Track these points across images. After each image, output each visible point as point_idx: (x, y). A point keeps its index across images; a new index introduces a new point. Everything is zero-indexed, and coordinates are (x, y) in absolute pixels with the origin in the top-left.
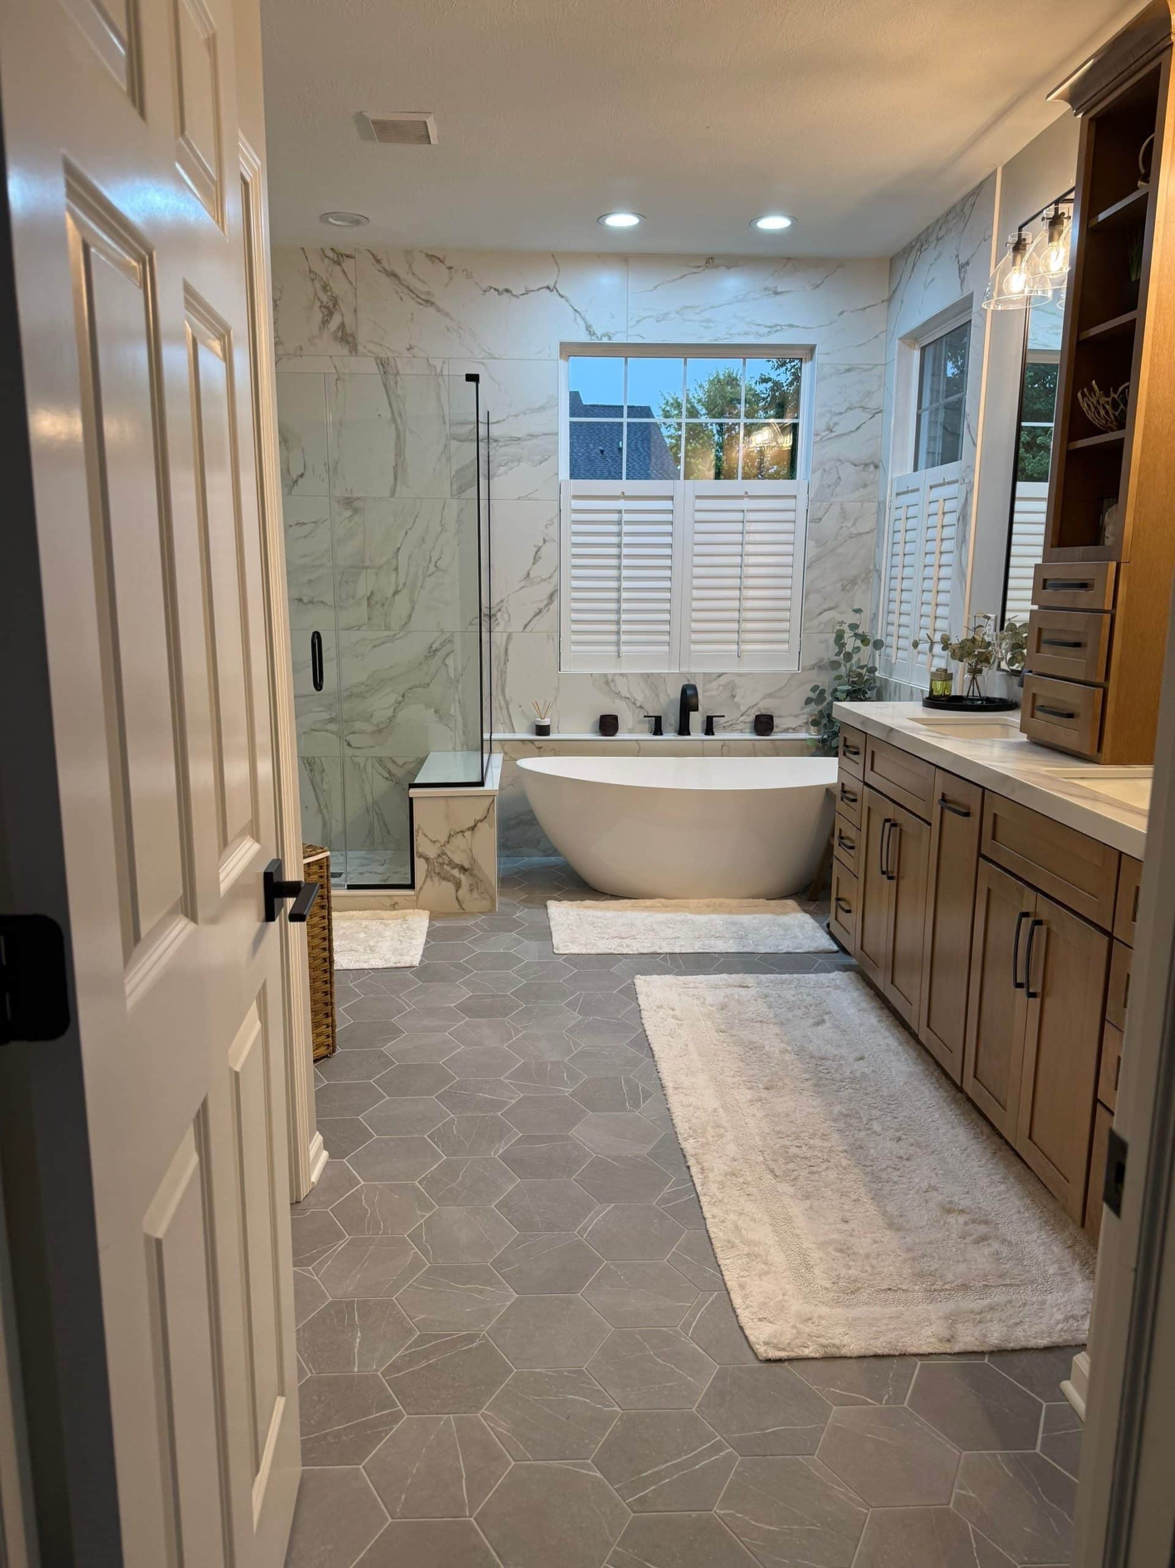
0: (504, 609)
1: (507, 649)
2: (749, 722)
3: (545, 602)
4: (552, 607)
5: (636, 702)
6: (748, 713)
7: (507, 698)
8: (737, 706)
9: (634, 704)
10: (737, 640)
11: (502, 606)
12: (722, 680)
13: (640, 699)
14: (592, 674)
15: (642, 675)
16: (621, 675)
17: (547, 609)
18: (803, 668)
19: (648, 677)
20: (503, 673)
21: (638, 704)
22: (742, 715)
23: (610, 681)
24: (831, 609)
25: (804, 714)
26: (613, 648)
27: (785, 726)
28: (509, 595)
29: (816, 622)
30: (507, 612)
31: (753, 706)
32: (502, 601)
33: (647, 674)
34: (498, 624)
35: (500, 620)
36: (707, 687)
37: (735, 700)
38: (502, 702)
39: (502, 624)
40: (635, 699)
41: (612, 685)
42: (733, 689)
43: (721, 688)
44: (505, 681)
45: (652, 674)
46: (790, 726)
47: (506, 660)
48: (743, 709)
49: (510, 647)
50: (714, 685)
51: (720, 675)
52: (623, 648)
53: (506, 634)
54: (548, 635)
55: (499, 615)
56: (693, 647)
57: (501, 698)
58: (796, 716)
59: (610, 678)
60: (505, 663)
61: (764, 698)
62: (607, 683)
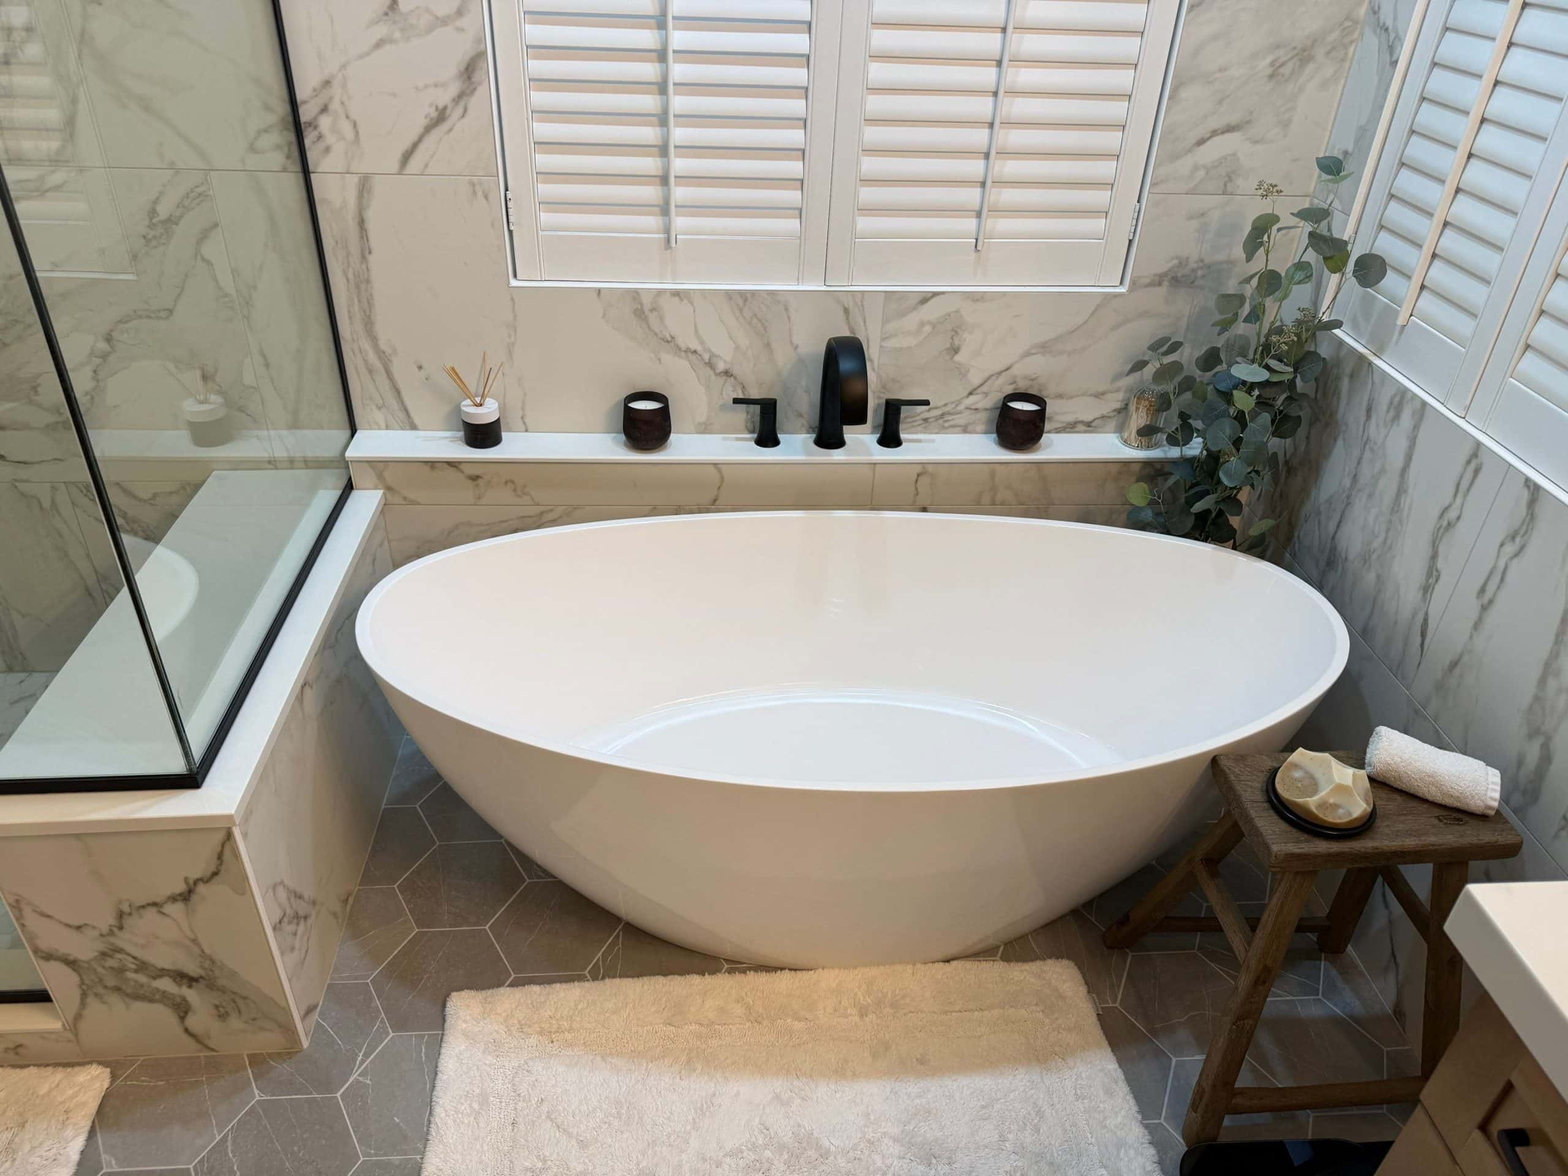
0: (335, 106)
1: (362, 223)
2: (986, 409)
3: (454, 89)
4: (474, 102)
5: (714, 360)
6: (984, 388)
7: (383, 345)
8: (962, 372)
9: (710, 364)
10: (977, 208)
11: (331, 98)
12: (931, 312)
13: (725, 353)
14: (599, 291)
15: (729, 295)
16: (676, 294)
17: (459, 110)
18: (1133, 283)
19: (746, 300)
20: (362, 283)
21: (721, 366)
22: (971, 394)
23: (647, 308)
24: (1230, 129)
25: (1118, 390)
26: (652, 221)
27: (1070, 418)
28: (344, 66)
29: (1184, 165)
30: (347, 117)
31: (1000, 373)
32: (327, 83)
33: (742, 294)
34: (327, 150)
35: (330, 139)
36: (891, 327)
37: (957, 358)
38: (372, 357)
39: (338, 148)
40: (713, 355)
41: (653, 318)
42: (955, 332)
43: (928, 329)
44: (370, 304)
45: (754, 293)
46: (1081, 419)
47: (365, 253)
48: (975, 378)
49: (370, 215)
50: (911, 321)
51: (925, 299)
52: (680, 222)
53: (353, 181)
54: (473, 185)
55: (324, 122)
56: (864, 223)
57: (366, 345)
58: (1099, 395)
59: (647, 301)
60: (364, 258)
61: (1027, 354)
62: (640, 314)
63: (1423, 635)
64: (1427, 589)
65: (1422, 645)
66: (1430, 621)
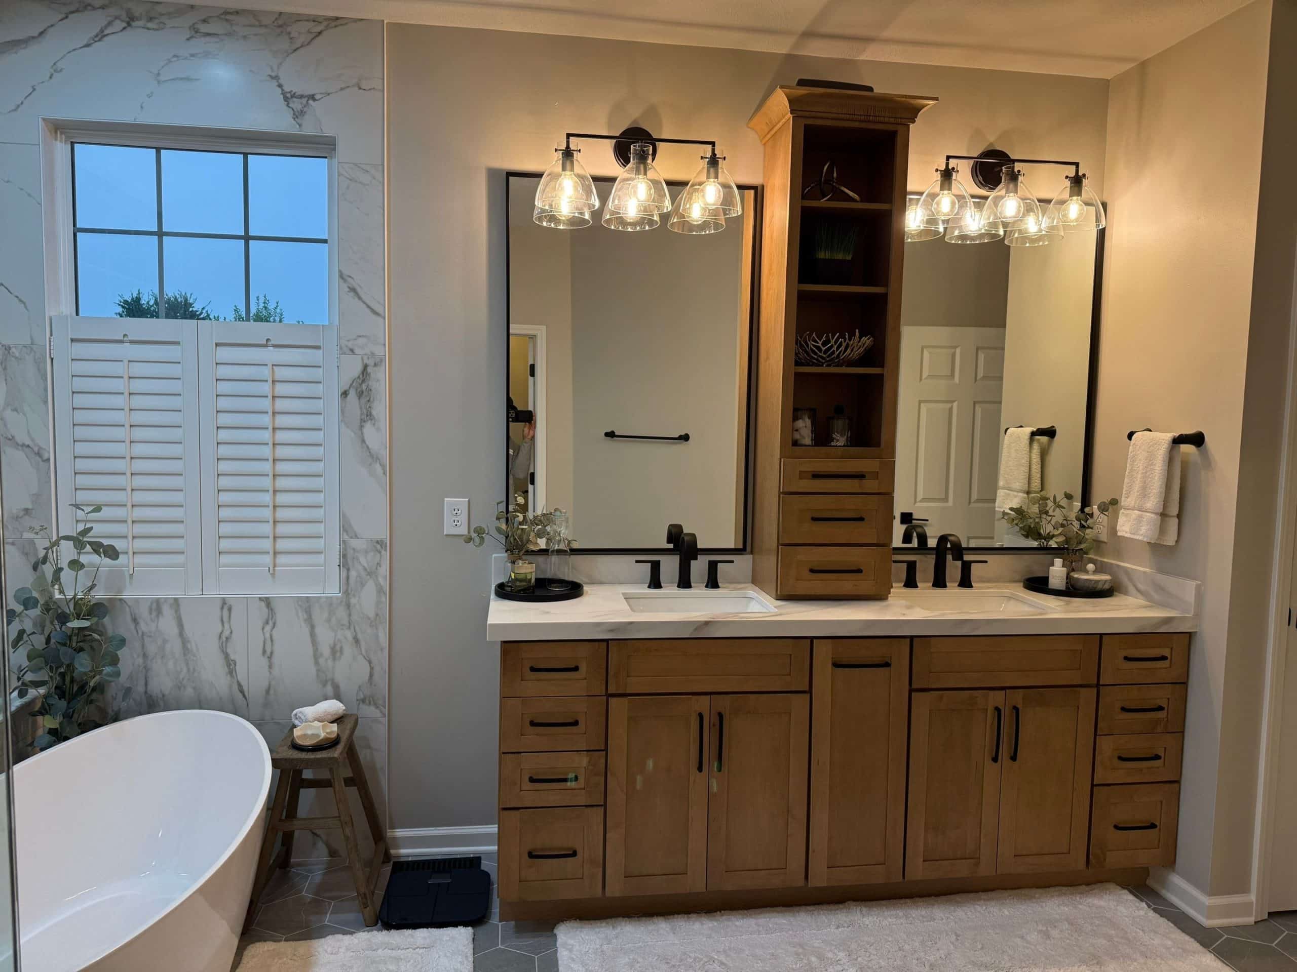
63: (242, 692)
64: (231, 672)
65: (244, 696)
66: (243, 684)
